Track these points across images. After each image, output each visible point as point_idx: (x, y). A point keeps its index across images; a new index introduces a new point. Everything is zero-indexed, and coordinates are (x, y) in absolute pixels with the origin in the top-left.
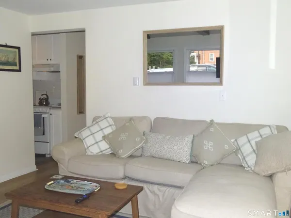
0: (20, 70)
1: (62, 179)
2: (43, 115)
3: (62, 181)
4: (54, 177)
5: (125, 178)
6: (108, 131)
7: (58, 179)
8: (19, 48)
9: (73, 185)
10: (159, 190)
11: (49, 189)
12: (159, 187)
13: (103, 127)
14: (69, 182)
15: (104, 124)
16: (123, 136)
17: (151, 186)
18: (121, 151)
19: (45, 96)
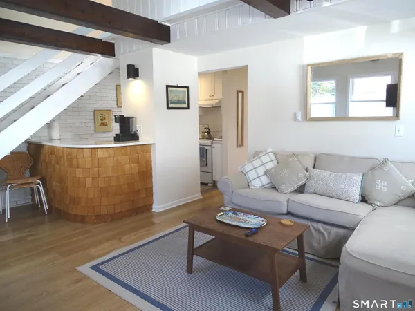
0: (188, 108)
1: (230, 211)
2: (207, 148)
3: (231, 213)
4: (223, 208)
5: (289, 213)
6: (270, 166)
7: (226, 211)
8: (187, 88)
9: (241, 218)
10: (324, 228)
11: (220, 220)
12: (324, 226)
13: (265, 162)
14: (237, 214)
15: (265, 159)
16: (286, 172)
17: (315, 224)
18: (283, 187)
19: (207, 130)
